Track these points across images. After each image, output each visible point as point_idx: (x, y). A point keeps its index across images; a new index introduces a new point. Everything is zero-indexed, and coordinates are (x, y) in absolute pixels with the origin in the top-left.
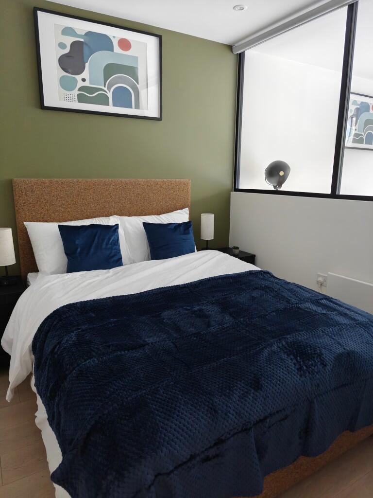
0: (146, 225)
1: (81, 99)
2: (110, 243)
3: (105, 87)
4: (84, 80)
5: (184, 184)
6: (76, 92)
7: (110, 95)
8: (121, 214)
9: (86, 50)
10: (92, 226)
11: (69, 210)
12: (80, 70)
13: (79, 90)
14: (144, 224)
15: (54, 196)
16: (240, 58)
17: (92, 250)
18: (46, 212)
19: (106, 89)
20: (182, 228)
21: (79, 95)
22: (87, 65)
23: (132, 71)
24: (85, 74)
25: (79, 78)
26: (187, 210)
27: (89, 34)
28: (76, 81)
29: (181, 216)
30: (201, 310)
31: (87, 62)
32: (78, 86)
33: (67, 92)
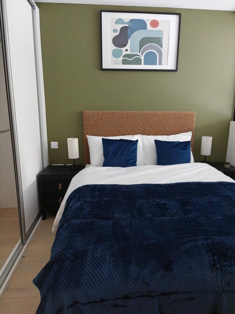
1: (124, 62)
2: (130, 151)
3: (139, 53)
4: (127, 50)
6: (121, 58)
7: (142, 58)
8: (143, 134)
9: (129, 31)
10: (121, 140)
11: (112, 129)
12: (125, 44)
13: (123, 57)
14: (155, 141)
15: (104, 121)
18: (99, 131)
19: (140, 54)
20: (182, 146)
21: (123, 60)
22: (129, 41)
23: (158, 41)
24: (128, 47)
25: (124, 49)
26: (190, 133)
27: (132, 21)
28: (122, 51)
29: (185, 137)
30: (165, 204)
31: (129, 39)
32: (123, 54)
33: (116, 59)
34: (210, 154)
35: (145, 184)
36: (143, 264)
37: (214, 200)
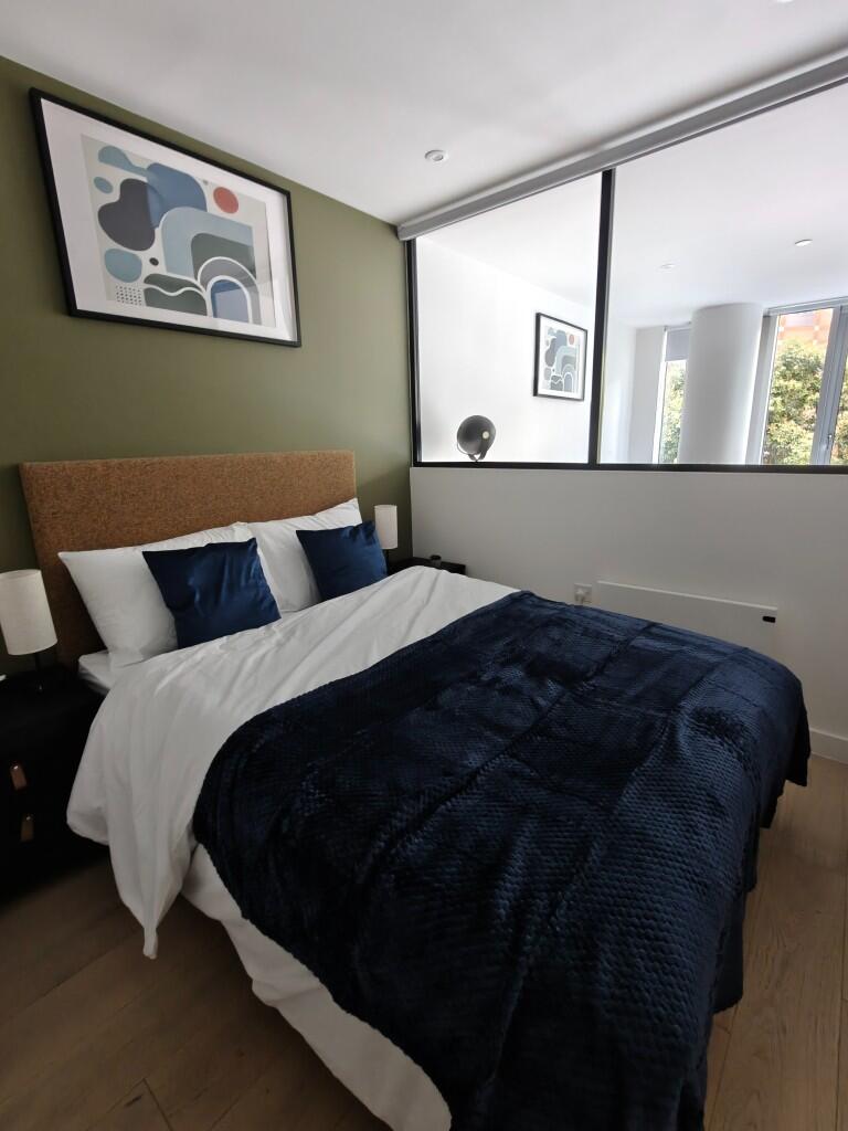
0: (301, 535)
1: (152, 299)
3: (196, 279)
4: (154, 262)
5: (345, 458)
6: (140, 286)
7: (206, 295)
9: (153, 201)
10: (211, 548)
11: (150, 519)
12: (145, 241)
13: (147, 281)
14: (299, 533)
15: (116, 494)
16: (409, 249)
17: (224, 592)
18: (104, 528)
19: (198, 283)
21: (147, 291)
22: (158, 231)
23: (243, 253)
24: (156, 250)
25: (144, 256)
26: (354, 502)
27: (156, 168)
28: (139, 263)
29: (347, 515)
31: (158, 226)
32: (145, 274)
33: (124, 284)
34: (396, 546)
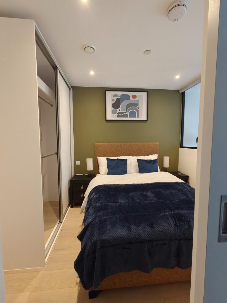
0: (138, 160)
1: (118, 116)
4: (119, 110)
6: (117, 114)
7: (128, 114)
8: (130, 155)
9: (121, 101)
10: (118, 159)
15: (107, 148)
17: (116, 168)
18: (104, 154)
19: (127, 112)
20: (153, 162)
22: (121, 105)
23: (136, 105)
24: (120, 108)
25: (118, 110)
26: (157, 155)
27: (122, 95)
28: (117, 111)
29: (154, 157)
30: (146, 194)
32: (118, 112)
33: (114, 115)
34: (169, 167)
35: (134, 184)
36: (138, 225)
37: (173, 192)
